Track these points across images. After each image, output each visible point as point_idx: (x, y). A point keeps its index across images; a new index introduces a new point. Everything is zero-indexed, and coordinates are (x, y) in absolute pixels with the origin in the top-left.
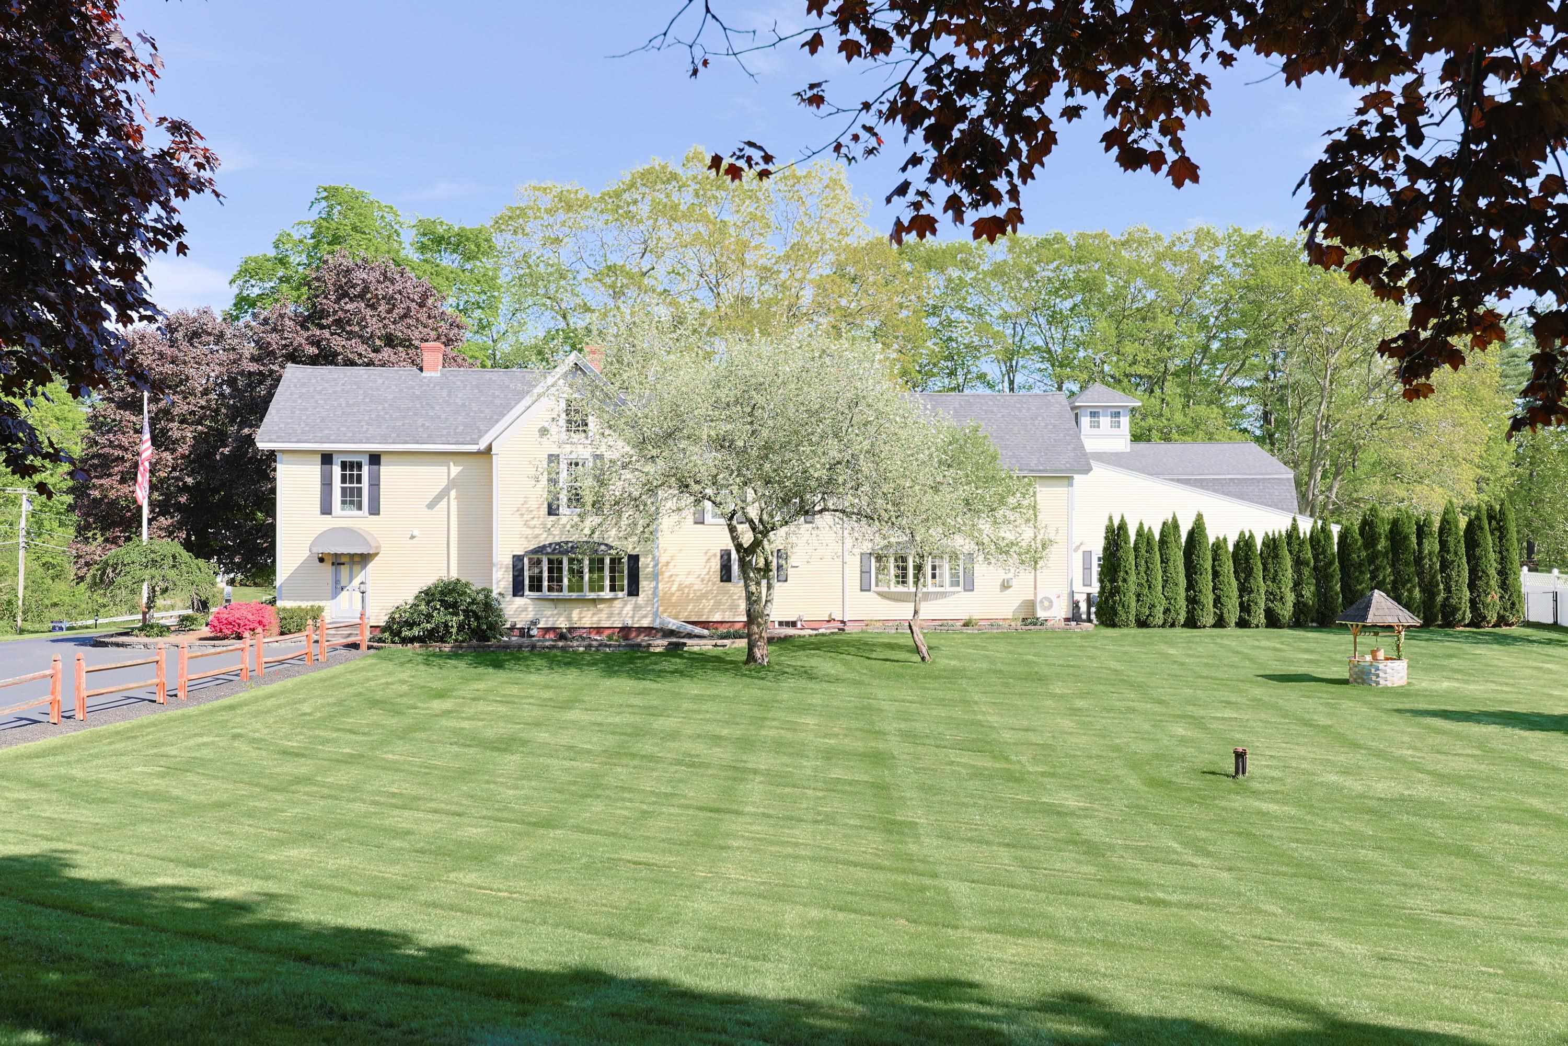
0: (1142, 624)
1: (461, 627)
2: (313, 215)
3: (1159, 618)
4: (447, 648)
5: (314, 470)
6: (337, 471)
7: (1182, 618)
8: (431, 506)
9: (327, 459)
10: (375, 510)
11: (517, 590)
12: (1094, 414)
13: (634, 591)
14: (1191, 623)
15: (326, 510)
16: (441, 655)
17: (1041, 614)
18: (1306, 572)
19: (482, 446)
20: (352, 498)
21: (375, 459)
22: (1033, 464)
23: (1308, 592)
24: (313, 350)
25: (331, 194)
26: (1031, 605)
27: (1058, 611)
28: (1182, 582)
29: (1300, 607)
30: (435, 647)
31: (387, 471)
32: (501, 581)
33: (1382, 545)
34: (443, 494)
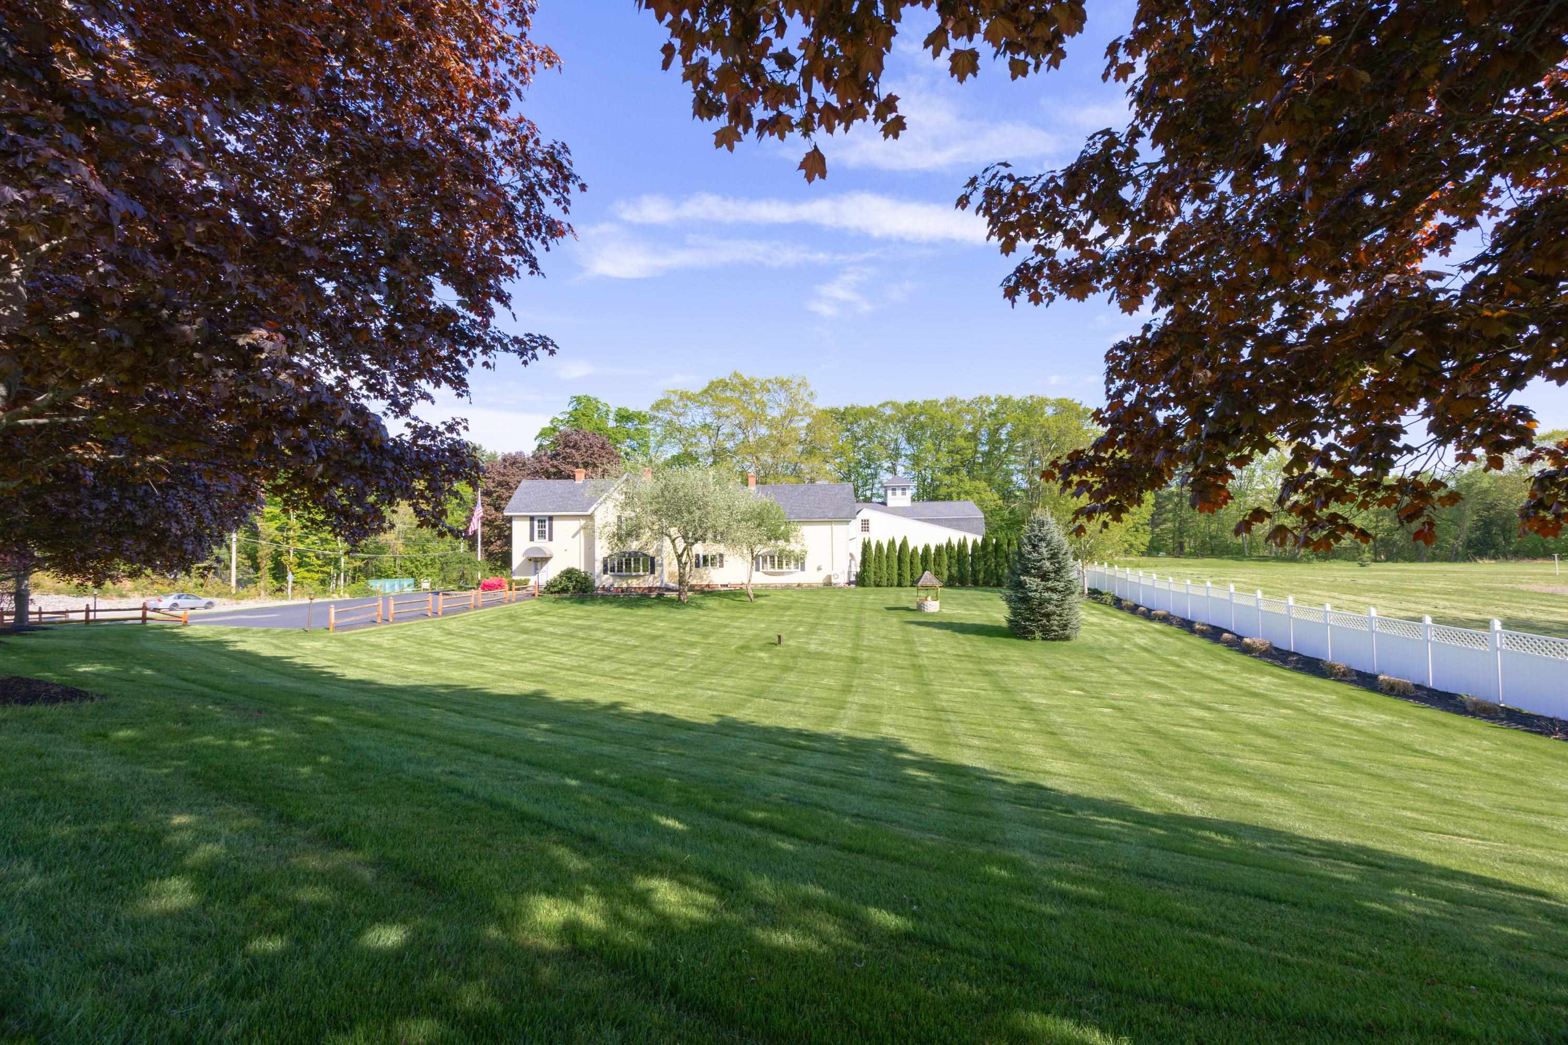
0: (878, 586)
1: (574, 587)
2: (570, 409)
3: (885, 582)
4: (568, 595)
5: (527, 523)
6: (536, 523)
7: (896, 582)
8: (574, 537)
9: (532, 519)
10: (551, 539)
11: (605, 572)
12: (894, 489)
13: (653, 572)
14: (900, 585)
15: (532, 539)
16: (566, 599)
17: (833, 581)
18: (953, 561)
19: (589, 513)
20: (542, 534)
21: (551, 518)
22: (830, 515)
23: (954, 570)
24: (554, 470)
25: (578, 399)
26: (829, 577)
27: (842, 580)
28: (896, 566)
29: (951, 577)
30: (565, 595)
31: (556, 523)
32: (599, 567)
33: (990, 548)
34: (578, 532)
